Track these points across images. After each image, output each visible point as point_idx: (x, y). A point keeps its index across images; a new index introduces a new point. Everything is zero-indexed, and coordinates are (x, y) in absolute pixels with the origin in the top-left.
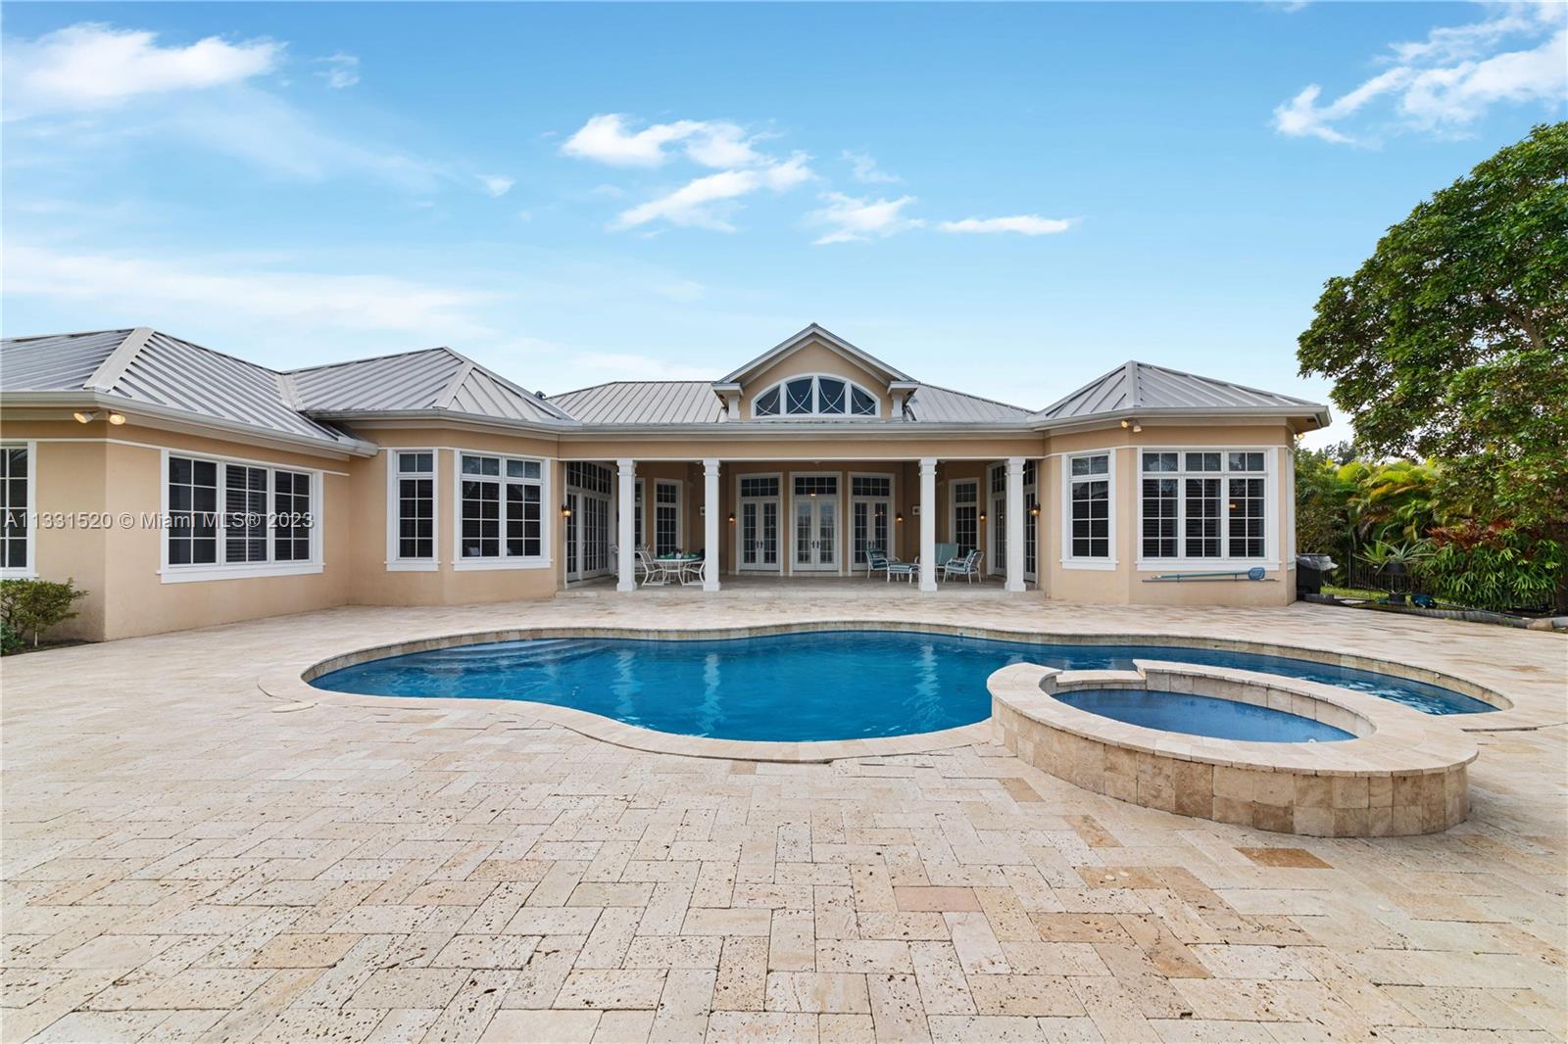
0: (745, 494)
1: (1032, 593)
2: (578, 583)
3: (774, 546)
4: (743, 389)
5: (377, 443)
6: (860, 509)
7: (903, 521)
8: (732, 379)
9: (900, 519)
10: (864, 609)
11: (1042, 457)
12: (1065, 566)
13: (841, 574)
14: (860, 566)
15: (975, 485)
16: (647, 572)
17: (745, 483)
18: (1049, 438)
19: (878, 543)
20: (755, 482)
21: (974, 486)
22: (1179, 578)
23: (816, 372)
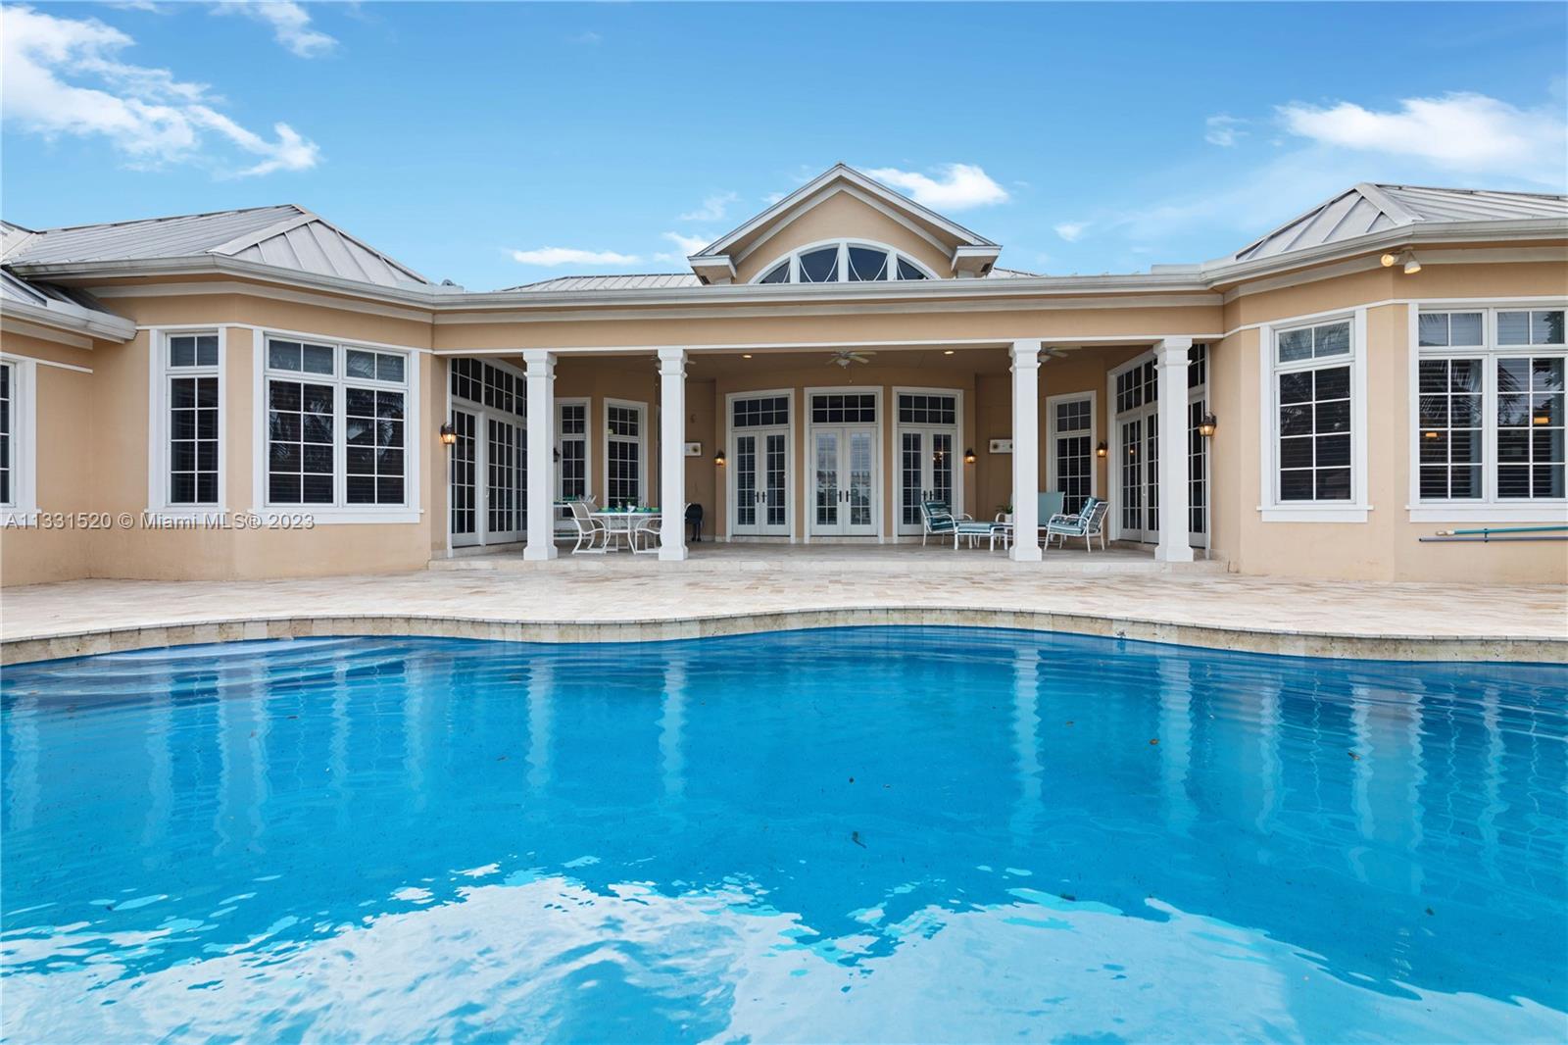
0: (739, 422)
1: (1204, 565)
2: (477, 550)
3: (781, 500)
4: (737, 268)
5: (135, 321)
6: (911, 443)
7: (976, 460)
8: (718, 249)
9: (971, 458)
10: (922, 587)
11: (1221, 336)
12: (1265, 517)
13: (881, 540)
14: (911, 528)
15: (1089, 403)
16: (581, 532)
17: (739, 406)
18: (1237, 301)
19: (938, 494)
20: (754, 404)
21: (1086, 405)
22: (1486, 536)
23: (843, 235)
